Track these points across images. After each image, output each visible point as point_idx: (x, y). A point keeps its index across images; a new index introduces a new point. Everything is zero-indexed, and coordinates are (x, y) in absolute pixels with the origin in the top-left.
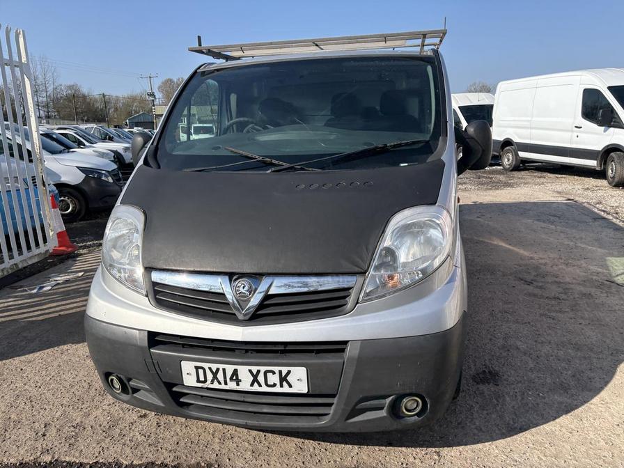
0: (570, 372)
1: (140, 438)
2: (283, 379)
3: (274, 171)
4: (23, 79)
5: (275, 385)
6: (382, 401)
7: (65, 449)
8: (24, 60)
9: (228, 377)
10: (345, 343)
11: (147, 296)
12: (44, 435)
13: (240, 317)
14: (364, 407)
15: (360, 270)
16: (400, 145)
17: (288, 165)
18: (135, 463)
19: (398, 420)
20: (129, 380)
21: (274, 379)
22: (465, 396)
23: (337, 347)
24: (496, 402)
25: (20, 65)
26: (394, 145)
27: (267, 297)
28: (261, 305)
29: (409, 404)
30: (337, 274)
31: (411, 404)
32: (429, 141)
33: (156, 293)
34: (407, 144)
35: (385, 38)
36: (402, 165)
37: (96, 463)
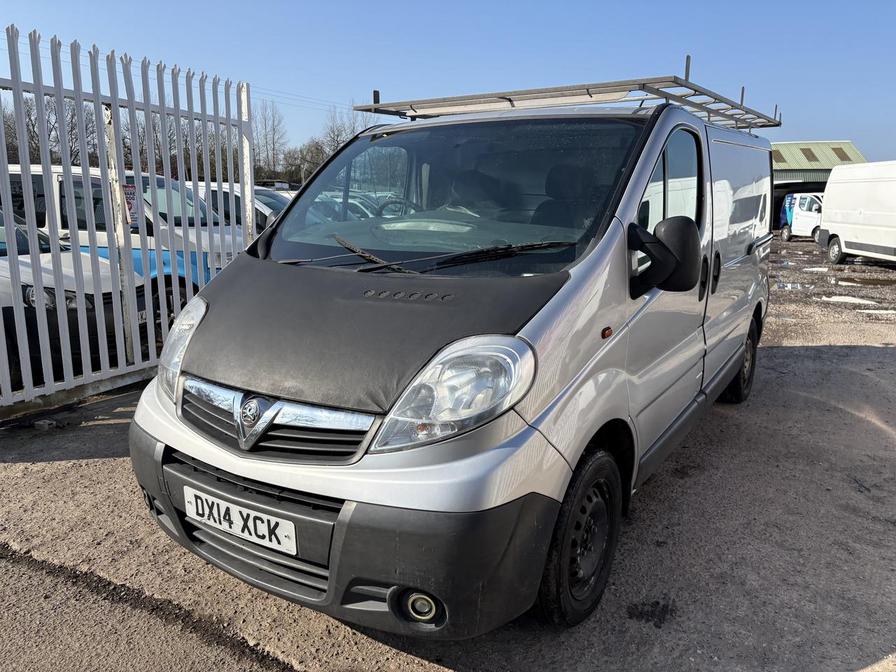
0: (798, 639)
1: (180, 571)
2: (272, 531)
3: (360, 271)
4: (241, 142)
5: (263, 537)
6: (383, 591)
7: (106, 563)
8: (245, 118)
9: (222, 515)
10: (342, 501)
11: (175, 404)
12: (99, 544)
13: (243, 446)
14: (360, 592)
15: (380, 410)
16: (532, 247)
17: (385, 263)
18: (155, 596)
19: (405, 622)
20: (154, 499)
21: (263, 529)
22: (595, 628)
23: (332, 505)
24: (634, 650)
25: (239, 124)
26: (522, 247)
27: (272, 426)
28: (265, 436)
29: (418, 604)
30: (353, 411)
31: (422, 605)
32: (575, 244)
33: (185, 402)
34: (541, 247)
35: (588, 91)
36: (525, 275)
37: (123, 585)
